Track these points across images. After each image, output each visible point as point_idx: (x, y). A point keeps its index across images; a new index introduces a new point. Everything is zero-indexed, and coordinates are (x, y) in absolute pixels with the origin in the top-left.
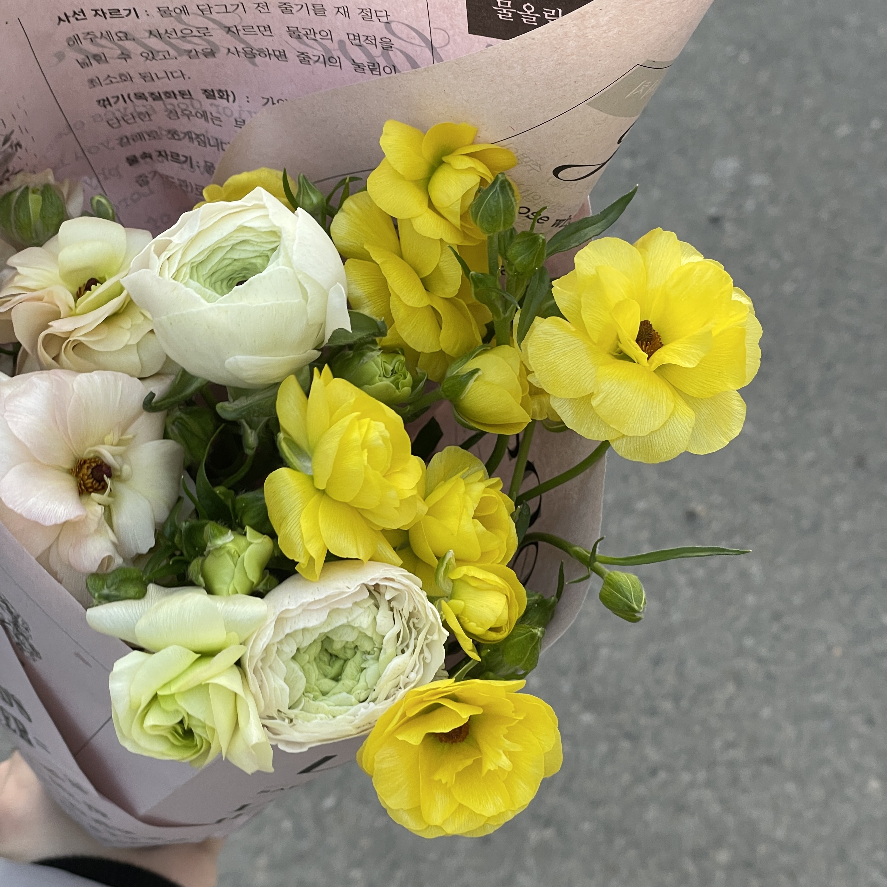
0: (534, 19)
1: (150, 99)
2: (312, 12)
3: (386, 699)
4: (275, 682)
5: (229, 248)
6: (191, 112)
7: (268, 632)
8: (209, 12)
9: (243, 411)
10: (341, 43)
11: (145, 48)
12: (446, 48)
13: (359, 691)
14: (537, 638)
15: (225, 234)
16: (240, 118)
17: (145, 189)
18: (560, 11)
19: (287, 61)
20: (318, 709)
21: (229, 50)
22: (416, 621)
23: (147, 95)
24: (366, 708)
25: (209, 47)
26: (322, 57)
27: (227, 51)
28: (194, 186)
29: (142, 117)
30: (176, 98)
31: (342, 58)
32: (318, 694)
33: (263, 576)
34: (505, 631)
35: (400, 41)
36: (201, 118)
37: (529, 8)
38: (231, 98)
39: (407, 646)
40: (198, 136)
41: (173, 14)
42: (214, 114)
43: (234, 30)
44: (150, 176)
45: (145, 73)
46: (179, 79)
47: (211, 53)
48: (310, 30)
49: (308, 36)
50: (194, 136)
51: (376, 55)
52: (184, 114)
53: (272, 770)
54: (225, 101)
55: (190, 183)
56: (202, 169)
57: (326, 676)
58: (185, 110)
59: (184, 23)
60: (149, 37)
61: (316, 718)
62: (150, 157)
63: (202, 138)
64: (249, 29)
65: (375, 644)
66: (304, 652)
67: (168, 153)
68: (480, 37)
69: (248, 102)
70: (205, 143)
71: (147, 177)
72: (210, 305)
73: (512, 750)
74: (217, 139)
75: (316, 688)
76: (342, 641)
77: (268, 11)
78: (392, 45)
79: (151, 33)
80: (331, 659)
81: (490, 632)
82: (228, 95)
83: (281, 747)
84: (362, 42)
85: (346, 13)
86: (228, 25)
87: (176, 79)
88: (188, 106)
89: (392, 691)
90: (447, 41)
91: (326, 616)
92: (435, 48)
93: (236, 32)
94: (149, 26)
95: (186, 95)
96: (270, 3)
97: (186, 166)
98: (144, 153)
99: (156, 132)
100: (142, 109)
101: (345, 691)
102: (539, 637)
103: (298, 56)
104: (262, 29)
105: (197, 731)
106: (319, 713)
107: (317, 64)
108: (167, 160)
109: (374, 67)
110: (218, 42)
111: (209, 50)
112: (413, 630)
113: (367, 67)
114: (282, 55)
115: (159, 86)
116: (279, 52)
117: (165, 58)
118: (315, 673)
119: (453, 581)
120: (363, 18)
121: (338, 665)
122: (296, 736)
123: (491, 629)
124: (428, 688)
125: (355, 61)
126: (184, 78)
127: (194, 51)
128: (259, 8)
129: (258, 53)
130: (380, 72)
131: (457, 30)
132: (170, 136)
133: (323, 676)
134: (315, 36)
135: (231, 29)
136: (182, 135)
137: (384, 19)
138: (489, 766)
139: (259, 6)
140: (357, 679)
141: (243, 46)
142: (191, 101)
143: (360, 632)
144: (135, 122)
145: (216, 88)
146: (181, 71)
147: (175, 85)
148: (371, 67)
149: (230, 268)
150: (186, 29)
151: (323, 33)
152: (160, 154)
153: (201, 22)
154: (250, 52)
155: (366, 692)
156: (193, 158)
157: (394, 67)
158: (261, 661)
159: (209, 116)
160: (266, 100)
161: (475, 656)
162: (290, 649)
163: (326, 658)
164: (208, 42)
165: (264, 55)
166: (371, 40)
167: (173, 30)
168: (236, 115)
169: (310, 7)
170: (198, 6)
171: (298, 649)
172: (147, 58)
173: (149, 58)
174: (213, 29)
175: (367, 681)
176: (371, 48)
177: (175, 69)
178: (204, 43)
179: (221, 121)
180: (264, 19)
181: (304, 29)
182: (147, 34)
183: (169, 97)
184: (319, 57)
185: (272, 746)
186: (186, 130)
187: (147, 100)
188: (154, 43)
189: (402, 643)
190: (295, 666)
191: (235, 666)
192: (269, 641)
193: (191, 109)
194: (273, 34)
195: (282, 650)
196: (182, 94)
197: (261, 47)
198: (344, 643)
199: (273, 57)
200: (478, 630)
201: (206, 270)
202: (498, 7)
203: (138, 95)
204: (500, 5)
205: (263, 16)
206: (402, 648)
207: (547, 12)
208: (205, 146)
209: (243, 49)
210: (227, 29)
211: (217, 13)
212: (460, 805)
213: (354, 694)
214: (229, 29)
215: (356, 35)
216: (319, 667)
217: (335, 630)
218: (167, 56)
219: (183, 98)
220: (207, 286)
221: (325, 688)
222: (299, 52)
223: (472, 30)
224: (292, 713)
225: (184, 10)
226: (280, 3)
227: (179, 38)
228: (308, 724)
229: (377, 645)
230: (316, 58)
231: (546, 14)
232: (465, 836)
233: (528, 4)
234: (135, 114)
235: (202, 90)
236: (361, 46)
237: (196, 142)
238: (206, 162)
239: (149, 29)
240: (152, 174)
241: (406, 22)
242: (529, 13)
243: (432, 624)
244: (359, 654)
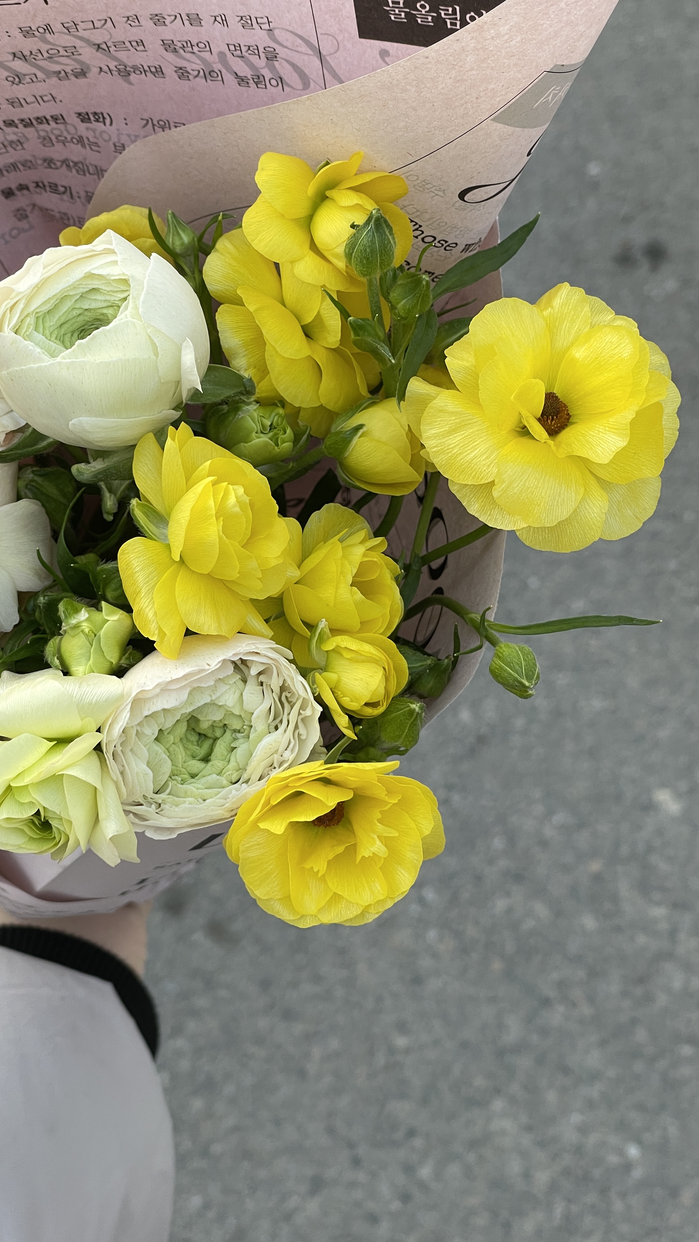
0: (430, 18)
1: (20, 126)
2: (187, 23)
3: (259, 780)
4: (137, 767)
5: (78, 297)
6: (66, 138)
7: (124, 715)
8: (76, 30)
9: (99, 473)
10: (221, 55)
11: (9, 72)
12: (336, 55)
13: (230, 772)
14: (416, 714)
15: (72, 281)
16: (119, 142)
17: (24, 224)
18: (458, 8)
19: (164, 78)
20: (186, 792)
21: (101, 68)
22: (289, 695)
23: (17, 122)
24: (237, 790)
25: (78, 67)
26: (202, 72)
27: (99, 70)
28: (76, 219)
29: (14, 146)
30: (49, 124)
31: (224, 71)
32: (186, 776)
33: (123, 652)
34: (383, 706)
35: (286, 50)
36: (77, 144)
37: (423, 7)
38: (108, 121)
39: (281, 722)
40: (76, 164)
41: (36, 33)
42: (92, 139)
43: (104, 46)
44: (29, 209)
45: (13, 99)
46: (50, 103)
47: (82, 73)
48: (187, 43)
49: (185, 49)
50: (71, 164)
51: (260, 67)
52: (58, 141)
53: (138, 860)
54: (102, 124)
55: (72, 217)
56: (83, 200)
57: (194, 757)
58: (60, 136)
59: (50, 43)
60: (13, 60)
61: (184, 802)
62: (27, 188)
63: (80, 166)
64: (120, 45)
65: (244, 722)
66: (168, 733)
67: (46, 184)
68: (372, 41)
69: (126, 124)
70: (84, 171)
71: (25, 210)
72: (52, 361)
73: (387, 835)
74: (96, 167)
75: (184, 770)
76: (209, 720)
77: (138, 24)
78: (277, 55)
79: (14, 55)
80: (199, 739)
81: (366, 707)
82: (104, 118)
83: (149, 834)
84: (244, 53)
85: (224, 21)
86: (98, 42)
87: (47, 104)
88: (62, 132)
89: (266, 772)
90: (336, 48)
91: (186, 696)
92: (324, 56)
93: (107, 49)
94: (12, 48)
95: (59, 119)
96: (141, 16)
97: (66, 197)
98: (21, 185)
99: (31, 162)
100: (13, 138)
101: (215, 773)
102: (418, 713)
103: (176, 72)
104: (134, 44)
105: (53, 823)
106: (188, 797)
107: (197, 79)
108: (46, 191)
109: (259, 80)
110: (88, 62)
111: (80, 70)
112: (286, 705)
113: (251, 79)
114: (158, 72)
115: (29, 112)
116: (155, 68)
117: (33, 81)
118: (181, 754)
119: (327, 652)
120: (243, 27)
121: (207, 745)
122: (164, 822)
123: (366, 704)
124: (291, 774)
125: (239, 74)
126: (55, 101)
127: (63, 72)
128: (129, 22)
129: (132, 70)
130: (265, 85)
131: (346, 35)
132: (46, 164)
133: (190, 758)
134: (193, 49)
135: (101, 46)
136: (59, 164)
137: (266, 27)
138: (364, 852)
139: (128, 19)
140: (227, 760)
141: (115, 63)
142: (66, 127)
143: (227, 711)
144: (7, 152)
145: (91, 110)
146: (51, 95)
147: (46, 110)
148: (255, 80)
149: (81, 318)
150: (52, 49)
151: (202, 45)
152: (38, 186)
153: (67, 40)
154: (123, 70)
155: (237, 773)
156: (72, 188)
157: (281, 79)
158: (121, 746)
159: (86, 141)
160: (145, 122)
161: (350, 734)
162: (151, 731)
163: (194, 738)
164: (75, 60)
165: (139, 72)
166: (253, 49)
167: (38, 51)
168: (115, 139)
169: (185, 17)
170: (62, 24)
171: (161, 731)
172: (13, 83)
173: (15, 82)
174: (81, 47)
175: (238, 761)
176: (254, 59)
177: (46, 93)
178: (73, 63)
179: (99, 147)
180: (135, 33)
181: (179, 41)
182: (11, 57)
183: (41, 123)
184: (199, 71)
185: (136, 833)
186: (62, 158)
187: (17, 127)
188: (19, 66)
189: (274, 719)
190: (159, 749)
191: (94, 752)
192: (125, 724)
193: (65, 134)
194: (147, 49)
195: (143, 733)
196: (55, 119)
197: (134, 64)
198: (210, 723)
199: (148, 74)
200: (354, 706)
201: (52, 322)
202: (389, 7)
203: (7, 122)
204: (391, 5)
205: (134, 30)
206: (275, 725)
207: (443, 10)
208: (85, 175)
209: (116, 67)
210: (97, 46)
211: (84, 30)
212: (335, 893)
213: (225, 776)
214: (99, 47)
215: (237, 45)
216: (186, 748)
217: (200, 709)
218: (35, 79)
219: (57, 123)
220: (53, 339)
221: (194, 770)
222: (176, 67)
223: (363, 34)
224: (160, 798)
225: (48, 28)
226: (151, 15)
227: (46, 60)
228: (176, 809)
229: (246, 723)
230: (196, 73)
231: (443, 13)
232: (346, 924)
233: (423, 2)
234: (6, 143)
235: (76, 113)
236: (243, 57)
237: (74, 171)
238: (87, 192)
239: (13, 51)
240: (31, 207)
241: (290, 29)
242: (423, 12)
243: (304, 698)
244: (228, 733)
